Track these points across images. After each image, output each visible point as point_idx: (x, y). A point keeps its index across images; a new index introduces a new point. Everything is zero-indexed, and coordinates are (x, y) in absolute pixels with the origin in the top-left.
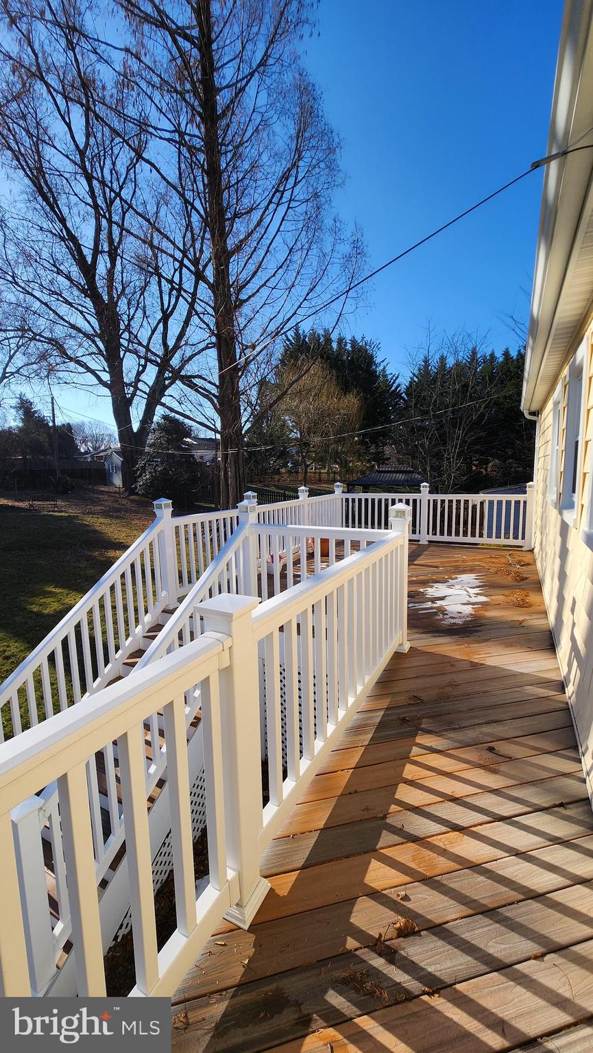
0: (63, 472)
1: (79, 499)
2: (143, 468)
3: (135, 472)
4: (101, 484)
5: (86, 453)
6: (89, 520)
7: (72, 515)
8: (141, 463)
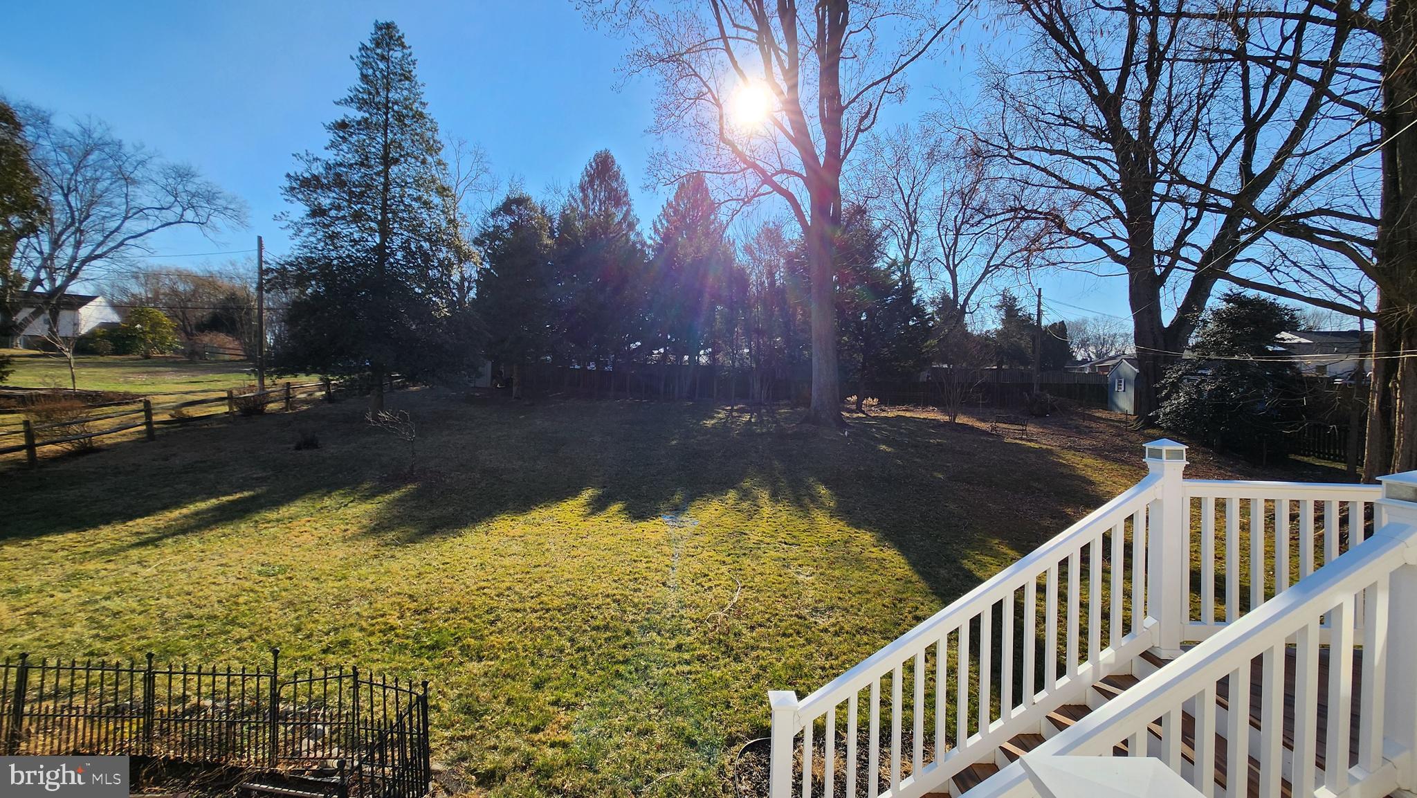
0: (1042, 387)
1: (1060, 426)
2: (1175, 387)
3: (1158, 391)
4: (1098, 407)
5: (1084, 361)
6: (1070, 458)
7: (1045, 447)
8: (1171, 376)
